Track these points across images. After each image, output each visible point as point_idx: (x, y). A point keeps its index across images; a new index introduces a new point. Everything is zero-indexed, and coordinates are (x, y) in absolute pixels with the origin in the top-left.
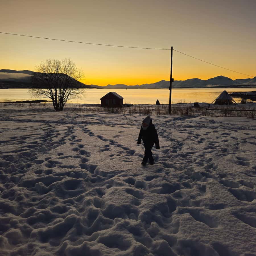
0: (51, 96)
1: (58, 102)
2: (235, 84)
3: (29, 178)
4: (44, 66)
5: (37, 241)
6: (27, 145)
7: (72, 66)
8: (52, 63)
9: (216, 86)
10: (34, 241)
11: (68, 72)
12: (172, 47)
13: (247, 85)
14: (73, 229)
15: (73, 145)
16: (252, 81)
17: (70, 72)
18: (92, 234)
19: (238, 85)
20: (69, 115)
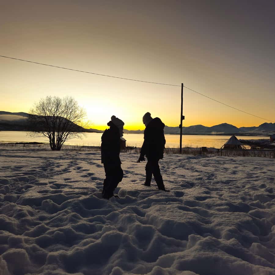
0: (49, 135)
1: (55, 142)
2: (240, 132)
3: (32, 196)
4: (43, 103)
5: (60, 269)
6: (23, 172)
7: (74, 104)
8: (52, 99)
9: (220, 133)
10: (54, 269)
11: (68, 110)
12: (182, 84)
13: (252, 133)
14: (121, 251)
15: (81, 173)
16: (257, 129)
17: (71, 110)
18: (158, 258)
19: (244, 133)
20: (68, 153)
